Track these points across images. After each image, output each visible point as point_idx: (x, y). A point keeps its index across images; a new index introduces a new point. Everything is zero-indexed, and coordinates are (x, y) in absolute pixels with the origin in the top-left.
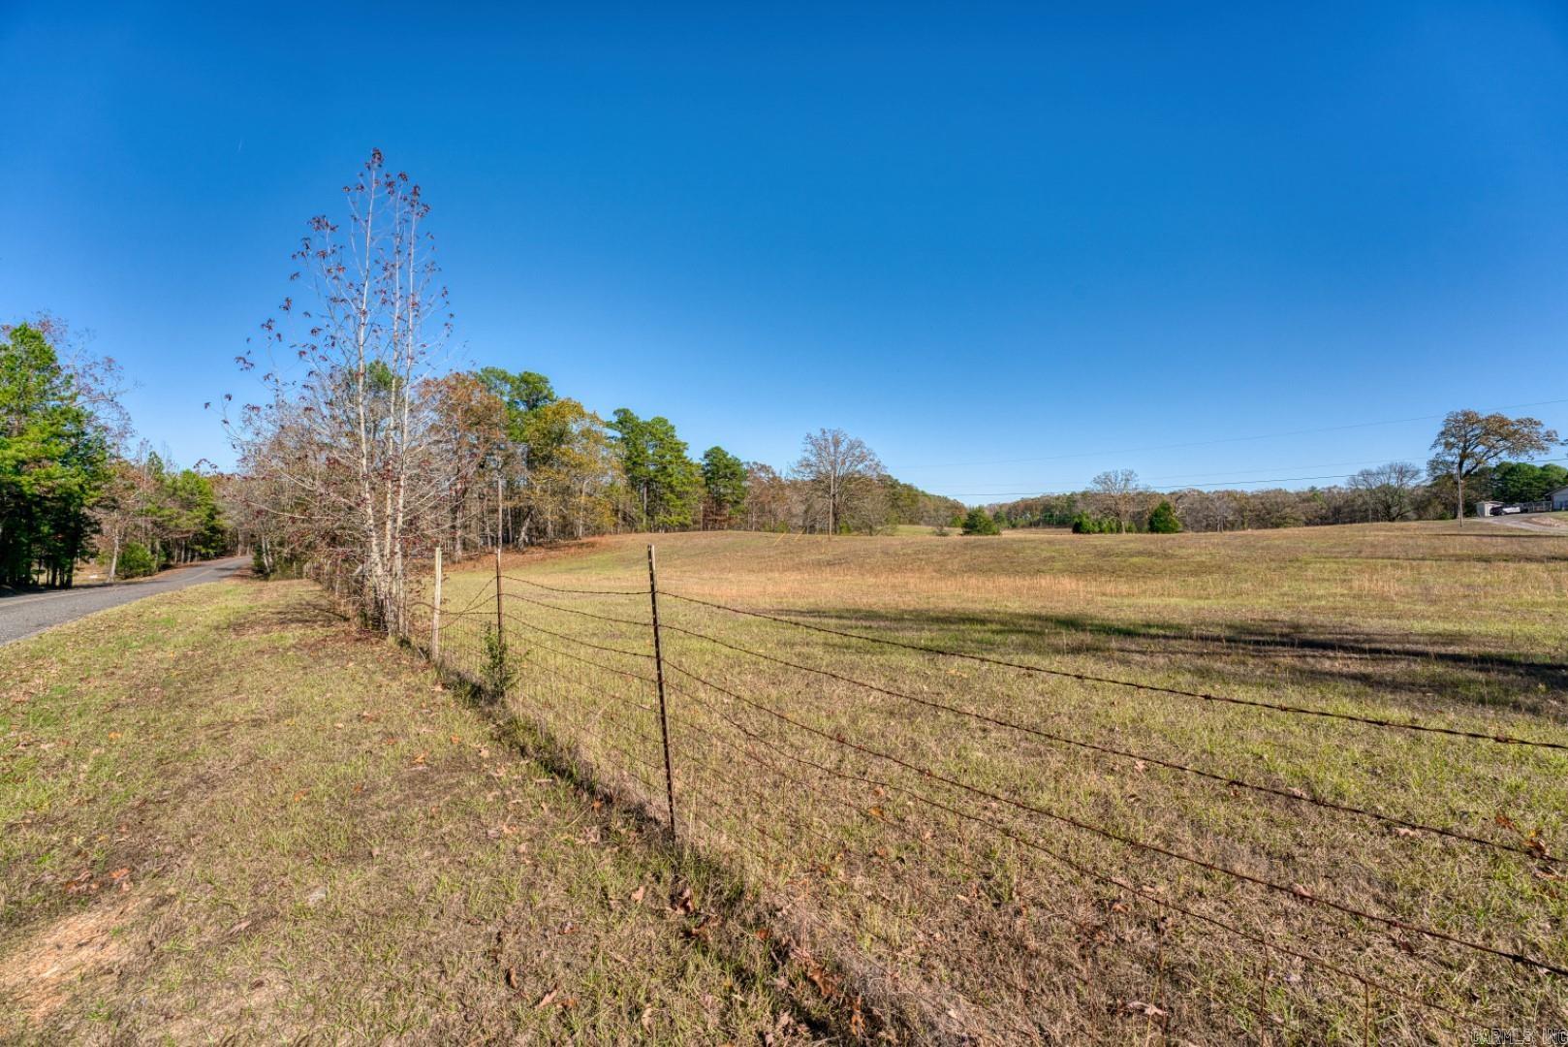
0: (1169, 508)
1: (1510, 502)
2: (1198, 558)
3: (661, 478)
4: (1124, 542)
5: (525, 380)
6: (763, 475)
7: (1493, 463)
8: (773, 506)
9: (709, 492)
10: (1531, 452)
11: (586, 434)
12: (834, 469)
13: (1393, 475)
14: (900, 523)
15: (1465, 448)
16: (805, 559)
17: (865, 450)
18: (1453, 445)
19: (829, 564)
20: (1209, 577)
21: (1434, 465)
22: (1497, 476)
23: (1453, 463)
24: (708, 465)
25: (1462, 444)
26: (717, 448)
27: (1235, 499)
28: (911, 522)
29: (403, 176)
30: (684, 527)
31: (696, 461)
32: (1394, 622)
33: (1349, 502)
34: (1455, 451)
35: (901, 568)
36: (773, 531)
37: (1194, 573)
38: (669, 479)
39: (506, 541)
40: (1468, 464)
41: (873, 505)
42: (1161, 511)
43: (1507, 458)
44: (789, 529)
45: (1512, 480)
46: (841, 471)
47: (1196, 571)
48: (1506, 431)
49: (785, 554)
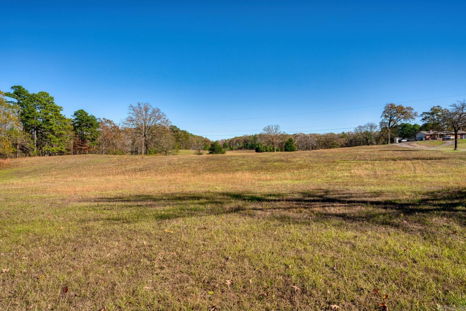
0: (292, 141)
1: (404, 138)
2: (300, 162)
4: (273, 156)
6: (108, 125)
7: (399, 123)
8: (115, 141)
9: (77, 134)
10: (410, 120)
12: (145, 123)
13: (369, 127)
14: (180, 149)
15: (391, 118)
16: (128, 168)
17: (161, 114)
18: (387, 116)
19: (141, 170)
20: (302, 170)
21: (382, 123)
22: (400, 128)
23: (387, 123)
24: (77, 119)
25: (390, 116)
26: (82, 111)
27: (317, 137)
28: (186, 148)
30: (61, 153)
31: (68, 117)
32: (361, 188)
33: (355, 138)
34: (388, 118)
35: (176, 171)
36: (115, 154)
37: (297, 169)
38: (51, 126)
40: (392, 123)
41: (167, 140)
42: (289, 142)
43: (403, 121)
44: (123, 153)
45: (405, 129)
46: (148, 124)
47: (298, 167)
48: (402, 111)
49: (118, 166)
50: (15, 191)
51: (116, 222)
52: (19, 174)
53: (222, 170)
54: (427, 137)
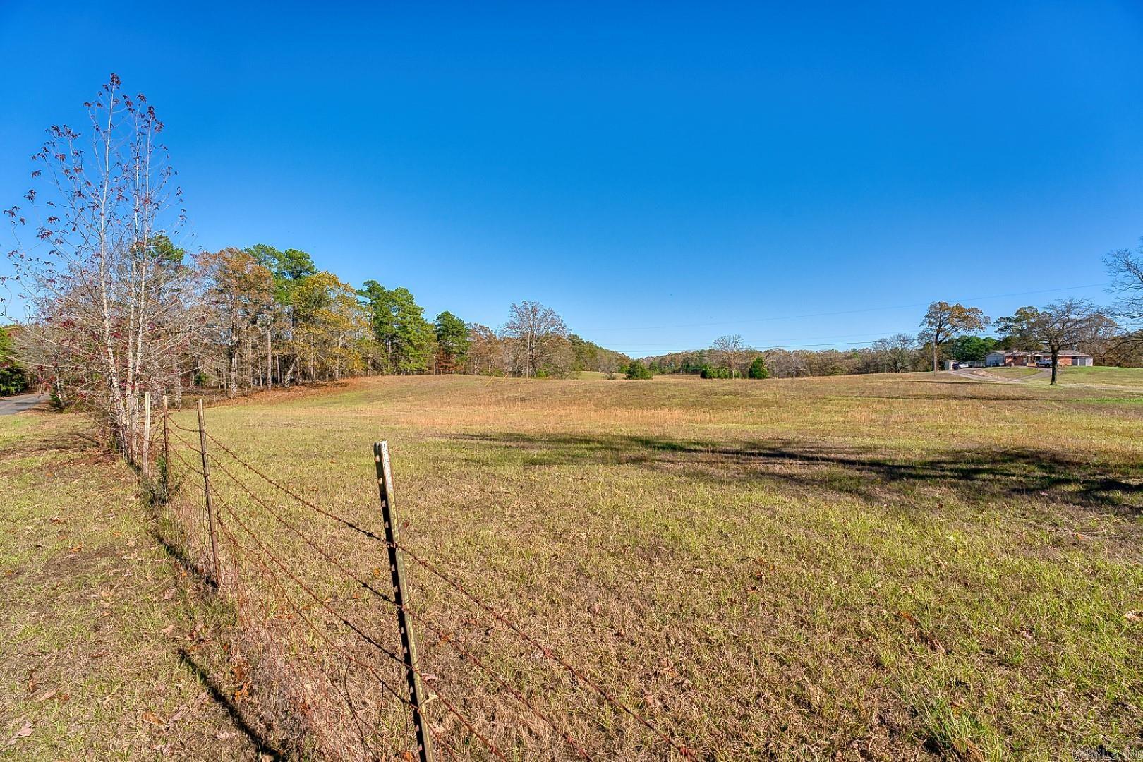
0: (762, 362)
1: (964, 361)
3: (400, 334)
4: (723, 385)
5: (290, 256)
6: (482, 333)
7: (955, 336)
8: (490, 357)
9: (440, 346)
10: (976, 330)
11: (342, 299)
12: (532, 331)
13: (899, 342)
14: (583, 370)
15: (940, 326)
16: (505, 396)
17: (555, 317)
18: (933, 324)
19: (522, 399)
20: (767, 409)
21: (922, 336)
22: (959, 344)
23: (932, 335)
24: (439, 325)
25: (938, 323)
26: (447, 313)
27: (806, 355)
28: (592, 369)
29: (142, 98)
30: (420, 372)
31: (430, 322)
33: (874, 359)
34: (934, 327)
35: (570, 403)
36: (489, 375)
38: (408, 335)
39: (275, 380)
40: (941, 336)
41: (562, 357)
42: (757, 363)
43: (962, 332)
44: (501, 374)
45: (968, 347)
46: (537, 333)
47: (761, 405)
48: (962, 316)
49: (492, 392)
50: (364, 419)
51: (474, 464)
52: (371, 398)
53: (640, 403)
54: (1008, 361)
